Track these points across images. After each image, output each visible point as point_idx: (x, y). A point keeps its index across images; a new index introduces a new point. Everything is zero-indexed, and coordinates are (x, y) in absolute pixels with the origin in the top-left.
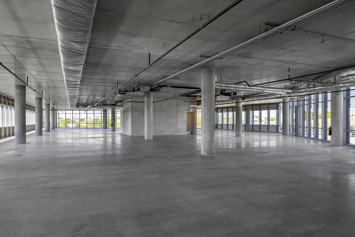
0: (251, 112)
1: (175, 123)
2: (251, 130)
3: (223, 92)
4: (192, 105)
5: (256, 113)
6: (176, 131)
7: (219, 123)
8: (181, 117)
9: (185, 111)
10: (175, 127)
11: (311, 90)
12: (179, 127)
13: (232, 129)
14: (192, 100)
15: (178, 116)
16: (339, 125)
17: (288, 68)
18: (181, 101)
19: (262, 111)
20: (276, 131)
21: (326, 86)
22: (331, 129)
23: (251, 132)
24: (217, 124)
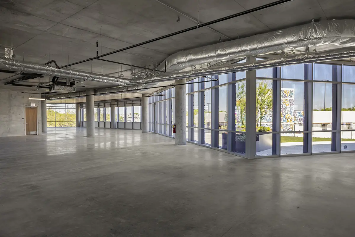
0: (116, 108)
1: (7, 121)
2: (116, 127)
3: (56, 80)
4: (30, 98)
5: (122, 109)
6: (9, 132)
7: (84, 121)
8: (16, 113)
9: (22, 105)
10: (7, 126)
11: (149, 81)
12: (13, 126)
13: (103, 127)
14: (33, 92)
15: (12, 112)
16: (182, 122)
17: (96, 41)
18: (16, 92)
19: (127, 107)
20: (139, 128)
21: (161, 77)
22: (175, 126)
23: (116, 130)
24: (82, 122)
